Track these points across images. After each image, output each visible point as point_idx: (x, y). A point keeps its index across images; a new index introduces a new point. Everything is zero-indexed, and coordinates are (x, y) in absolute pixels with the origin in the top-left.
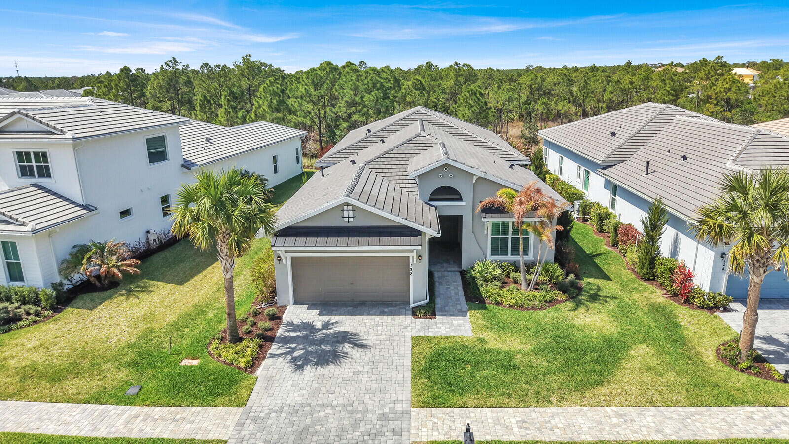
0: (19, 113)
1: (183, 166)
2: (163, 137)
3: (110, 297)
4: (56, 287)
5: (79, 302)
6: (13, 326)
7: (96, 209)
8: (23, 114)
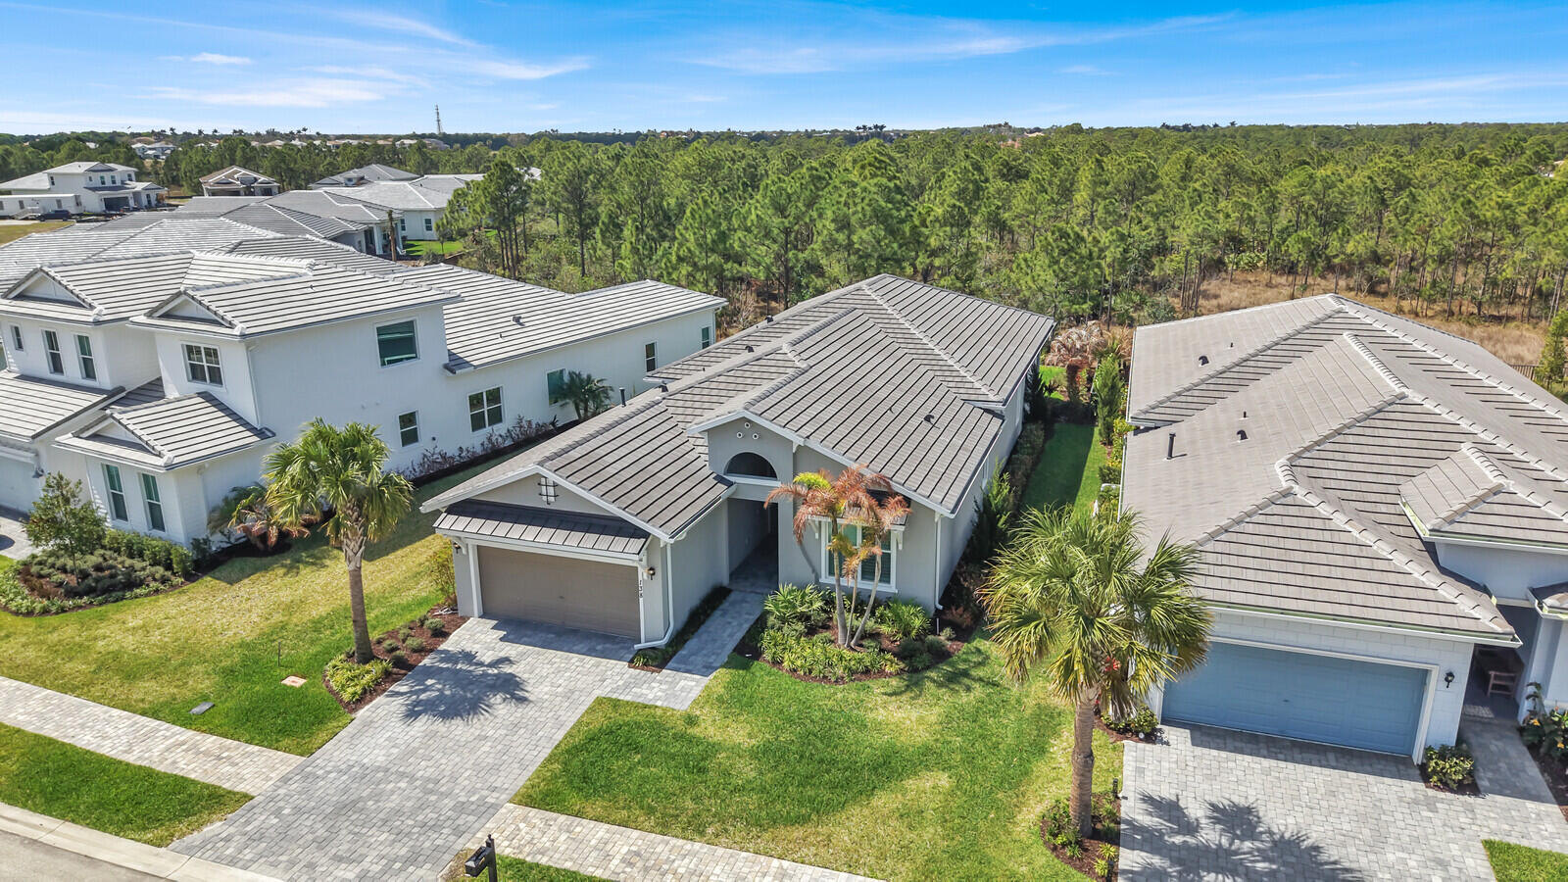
0: (185, 293)
1: (446, 367)
2: (412, 322)
3: (266, 568)
4: (197, 544)
5: (225, 570)
6: (128, 595)
7: (274, 435)
8: (189, 295)
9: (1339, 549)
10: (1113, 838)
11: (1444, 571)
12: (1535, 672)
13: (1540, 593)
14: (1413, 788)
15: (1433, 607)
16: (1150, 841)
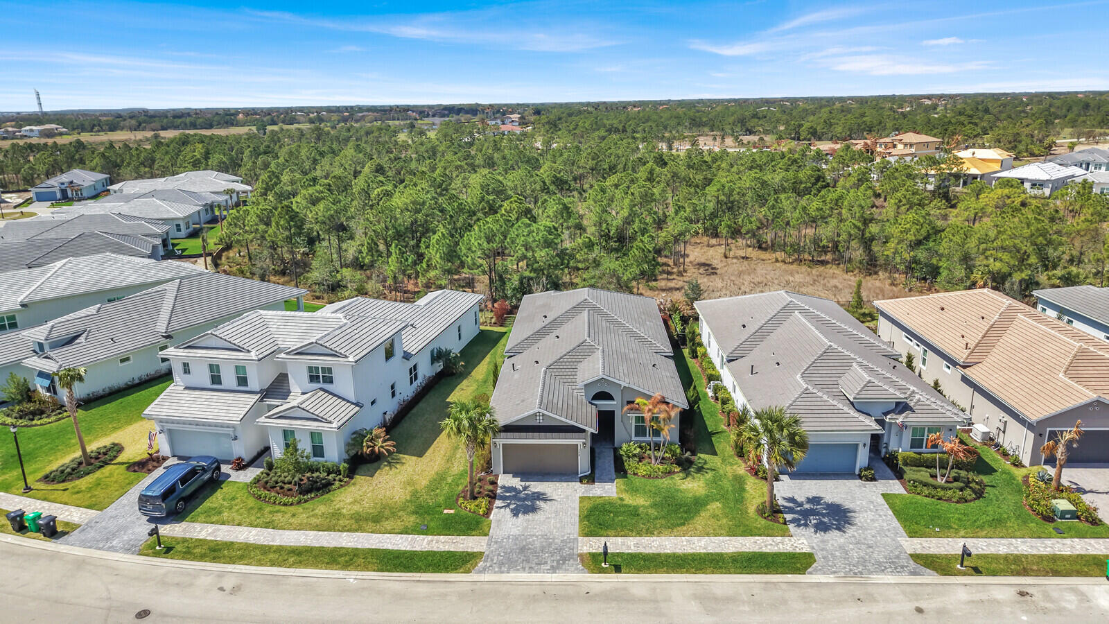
0: (315, 342)
1: (403, 357)
2: (393, 339)
3: (379, 468)
6: (329, 489)
7: (362, 404)
9: (827, 407)
10: (780, 512)
11: (858, 411)
12: (885, 440)
13: (886, 414)
14: (858, 482)
15: (858, 424)
16: (791, 511)
